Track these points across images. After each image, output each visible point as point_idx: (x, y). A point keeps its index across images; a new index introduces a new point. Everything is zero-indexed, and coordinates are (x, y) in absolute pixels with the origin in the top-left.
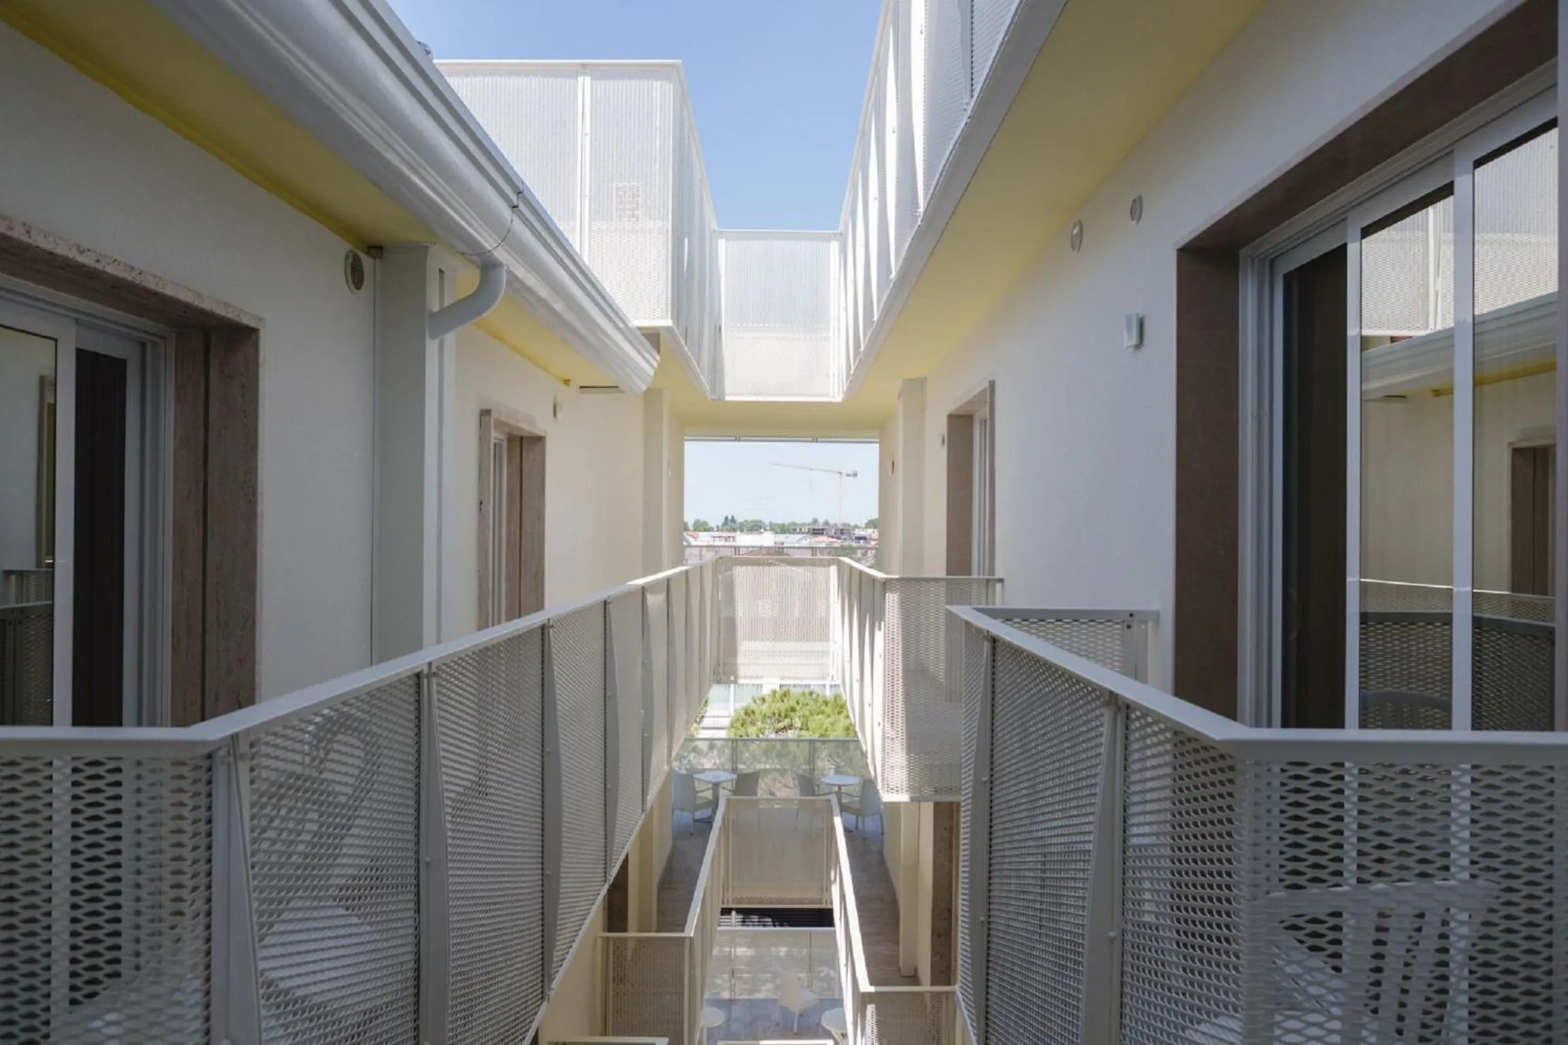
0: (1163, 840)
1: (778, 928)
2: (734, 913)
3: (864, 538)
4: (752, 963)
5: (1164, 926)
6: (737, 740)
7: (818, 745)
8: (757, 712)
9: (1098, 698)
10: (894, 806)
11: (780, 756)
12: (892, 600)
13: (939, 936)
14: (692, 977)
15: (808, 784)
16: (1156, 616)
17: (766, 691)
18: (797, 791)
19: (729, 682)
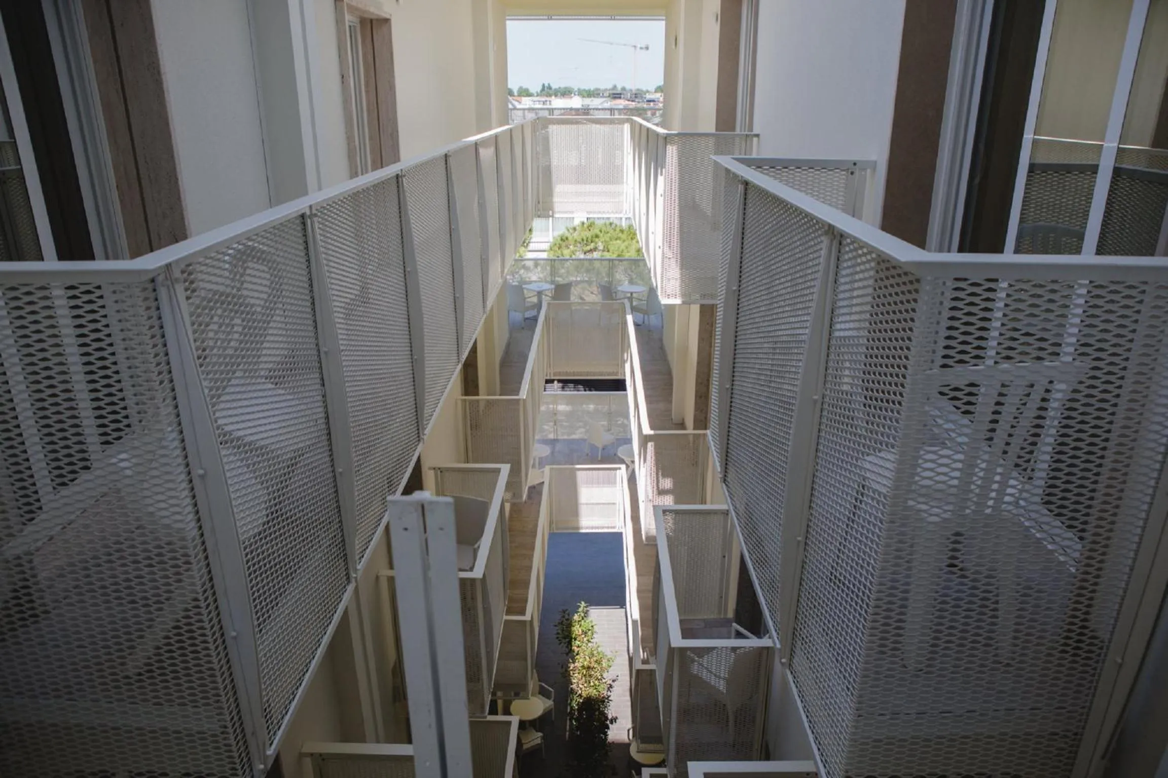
0: (862, 333)
1: (588, 392)
2: (556, 382)
3: (653, 101)
4: (569, 415)
5: (856, 394)
6: (555, 260)
7: (617, 262)
8: (570, 238)
9: (820, 228)
10: (671, 307)
11: (588, 271)
12: (672, 152)
13: (701, 397)
14: (526, 426)
15: (608, 292)
16: (874, 165)
17: (577, 222)
18: (600, 297)
19: (548, 216)
